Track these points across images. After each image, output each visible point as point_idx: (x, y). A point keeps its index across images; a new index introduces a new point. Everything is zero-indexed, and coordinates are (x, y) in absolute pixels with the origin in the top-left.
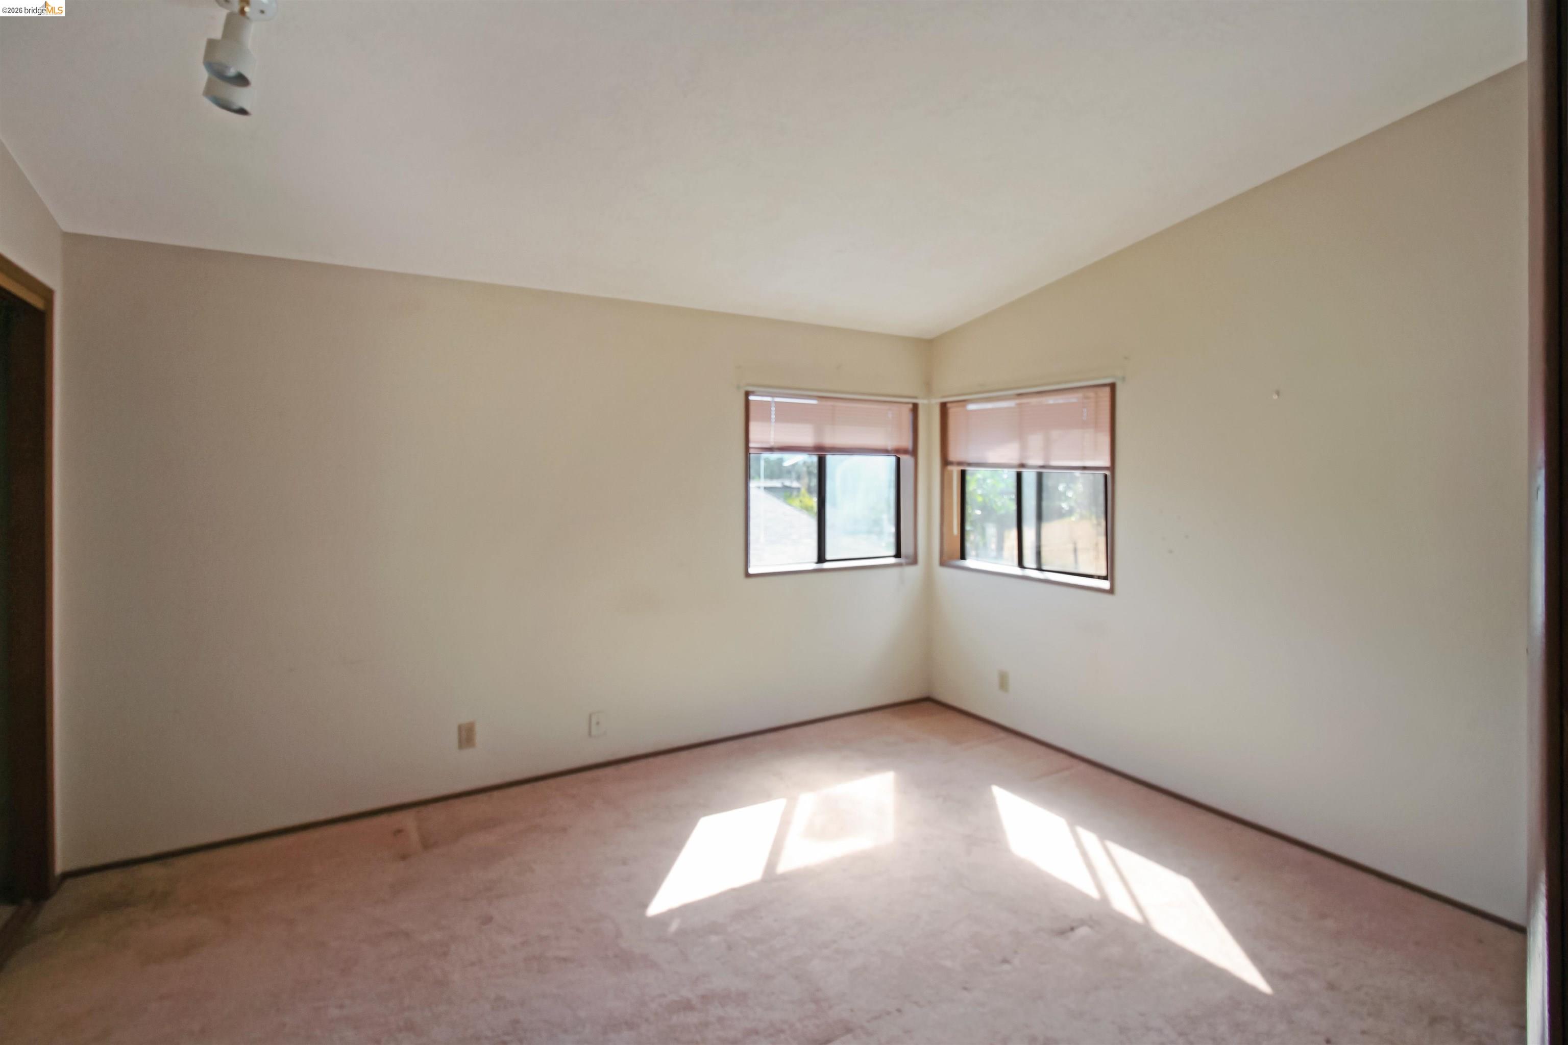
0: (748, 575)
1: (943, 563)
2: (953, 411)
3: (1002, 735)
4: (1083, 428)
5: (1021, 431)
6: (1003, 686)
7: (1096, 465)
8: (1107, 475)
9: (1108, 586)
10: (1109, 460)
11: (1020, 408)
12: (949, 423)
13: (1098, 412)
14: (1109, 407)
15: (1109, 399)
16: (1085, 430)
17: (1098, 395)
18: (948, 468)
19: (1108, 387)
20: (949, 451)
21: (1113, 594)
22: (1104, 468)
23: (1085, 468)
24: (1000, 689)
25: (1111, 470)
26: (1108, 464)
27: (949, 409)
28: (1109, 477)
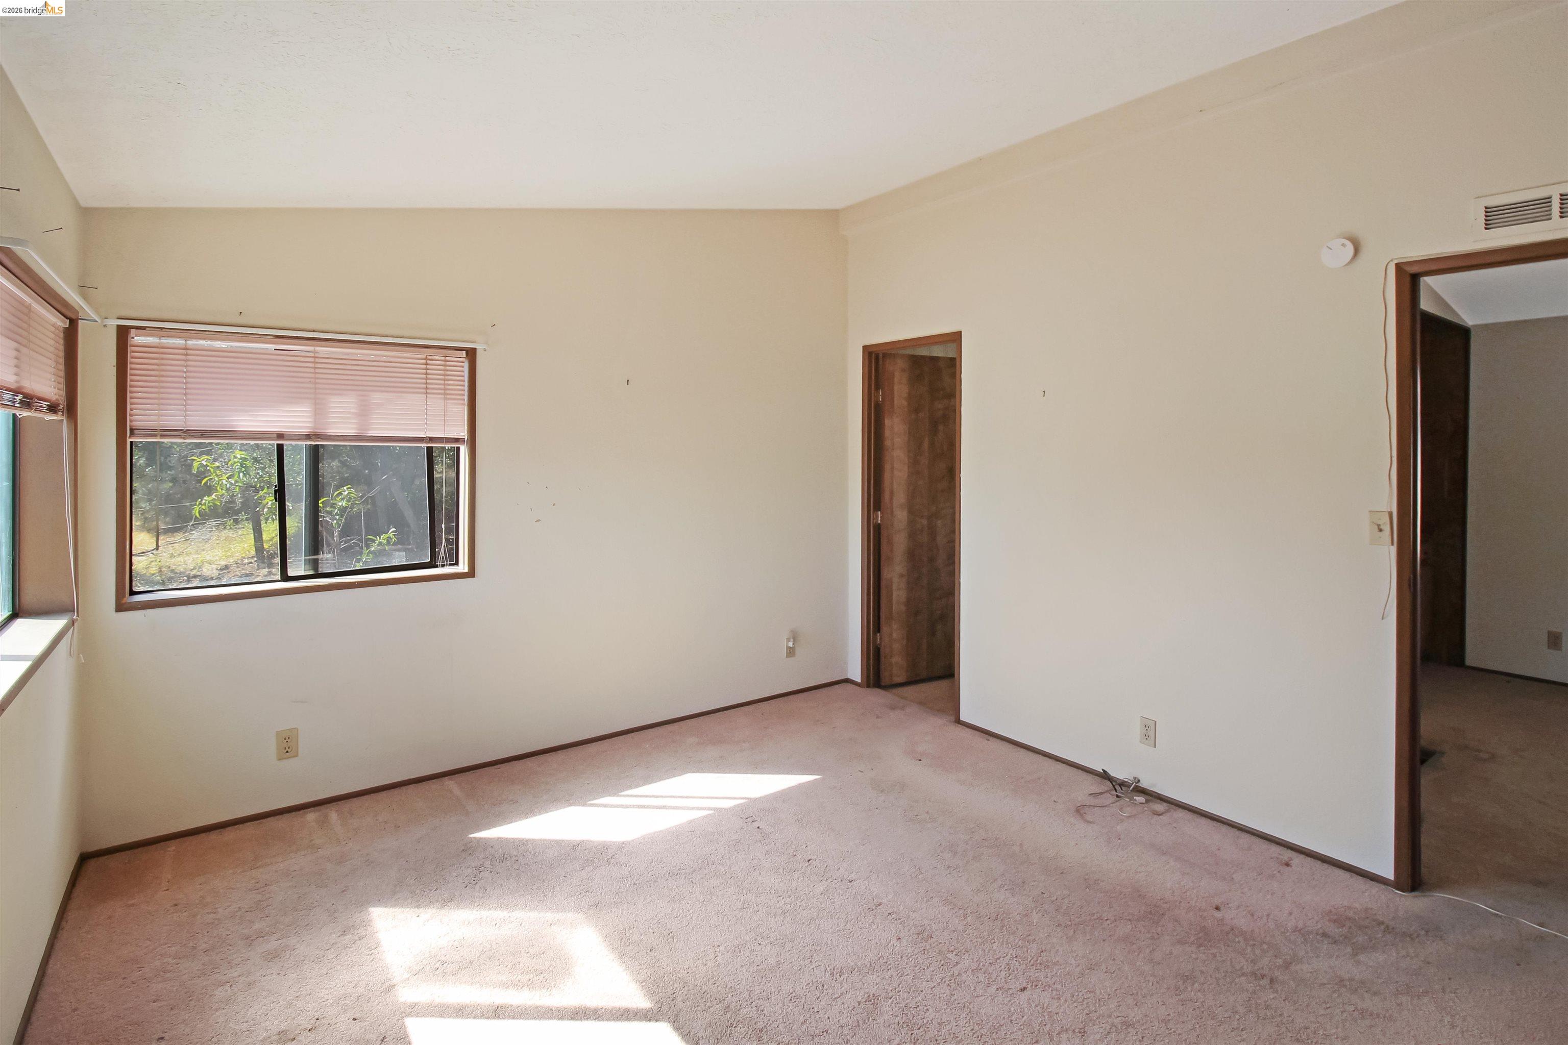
1: (123, 607)
4: (426, 393)
5: (316, 389)
6: (287, 752)
7: (446, 437)
8: (458, 449)
9: (464, 569)
10: (466, 432)
11: (315, 357)
12: (131, 363)
13: (448, 377)
14: (466, 374)
15: (466, 365)
16: (428, 396)
17: (447, 358)
18: (129, 440)
19: (464, 352)
20: (131, 410)
21: (474, 576)
22: (457, 440)
23: (431, 439)
24: (280, 759)
25: (469, 442)
26: (464, 436)
27: (132, 339)
28: (464, 451)
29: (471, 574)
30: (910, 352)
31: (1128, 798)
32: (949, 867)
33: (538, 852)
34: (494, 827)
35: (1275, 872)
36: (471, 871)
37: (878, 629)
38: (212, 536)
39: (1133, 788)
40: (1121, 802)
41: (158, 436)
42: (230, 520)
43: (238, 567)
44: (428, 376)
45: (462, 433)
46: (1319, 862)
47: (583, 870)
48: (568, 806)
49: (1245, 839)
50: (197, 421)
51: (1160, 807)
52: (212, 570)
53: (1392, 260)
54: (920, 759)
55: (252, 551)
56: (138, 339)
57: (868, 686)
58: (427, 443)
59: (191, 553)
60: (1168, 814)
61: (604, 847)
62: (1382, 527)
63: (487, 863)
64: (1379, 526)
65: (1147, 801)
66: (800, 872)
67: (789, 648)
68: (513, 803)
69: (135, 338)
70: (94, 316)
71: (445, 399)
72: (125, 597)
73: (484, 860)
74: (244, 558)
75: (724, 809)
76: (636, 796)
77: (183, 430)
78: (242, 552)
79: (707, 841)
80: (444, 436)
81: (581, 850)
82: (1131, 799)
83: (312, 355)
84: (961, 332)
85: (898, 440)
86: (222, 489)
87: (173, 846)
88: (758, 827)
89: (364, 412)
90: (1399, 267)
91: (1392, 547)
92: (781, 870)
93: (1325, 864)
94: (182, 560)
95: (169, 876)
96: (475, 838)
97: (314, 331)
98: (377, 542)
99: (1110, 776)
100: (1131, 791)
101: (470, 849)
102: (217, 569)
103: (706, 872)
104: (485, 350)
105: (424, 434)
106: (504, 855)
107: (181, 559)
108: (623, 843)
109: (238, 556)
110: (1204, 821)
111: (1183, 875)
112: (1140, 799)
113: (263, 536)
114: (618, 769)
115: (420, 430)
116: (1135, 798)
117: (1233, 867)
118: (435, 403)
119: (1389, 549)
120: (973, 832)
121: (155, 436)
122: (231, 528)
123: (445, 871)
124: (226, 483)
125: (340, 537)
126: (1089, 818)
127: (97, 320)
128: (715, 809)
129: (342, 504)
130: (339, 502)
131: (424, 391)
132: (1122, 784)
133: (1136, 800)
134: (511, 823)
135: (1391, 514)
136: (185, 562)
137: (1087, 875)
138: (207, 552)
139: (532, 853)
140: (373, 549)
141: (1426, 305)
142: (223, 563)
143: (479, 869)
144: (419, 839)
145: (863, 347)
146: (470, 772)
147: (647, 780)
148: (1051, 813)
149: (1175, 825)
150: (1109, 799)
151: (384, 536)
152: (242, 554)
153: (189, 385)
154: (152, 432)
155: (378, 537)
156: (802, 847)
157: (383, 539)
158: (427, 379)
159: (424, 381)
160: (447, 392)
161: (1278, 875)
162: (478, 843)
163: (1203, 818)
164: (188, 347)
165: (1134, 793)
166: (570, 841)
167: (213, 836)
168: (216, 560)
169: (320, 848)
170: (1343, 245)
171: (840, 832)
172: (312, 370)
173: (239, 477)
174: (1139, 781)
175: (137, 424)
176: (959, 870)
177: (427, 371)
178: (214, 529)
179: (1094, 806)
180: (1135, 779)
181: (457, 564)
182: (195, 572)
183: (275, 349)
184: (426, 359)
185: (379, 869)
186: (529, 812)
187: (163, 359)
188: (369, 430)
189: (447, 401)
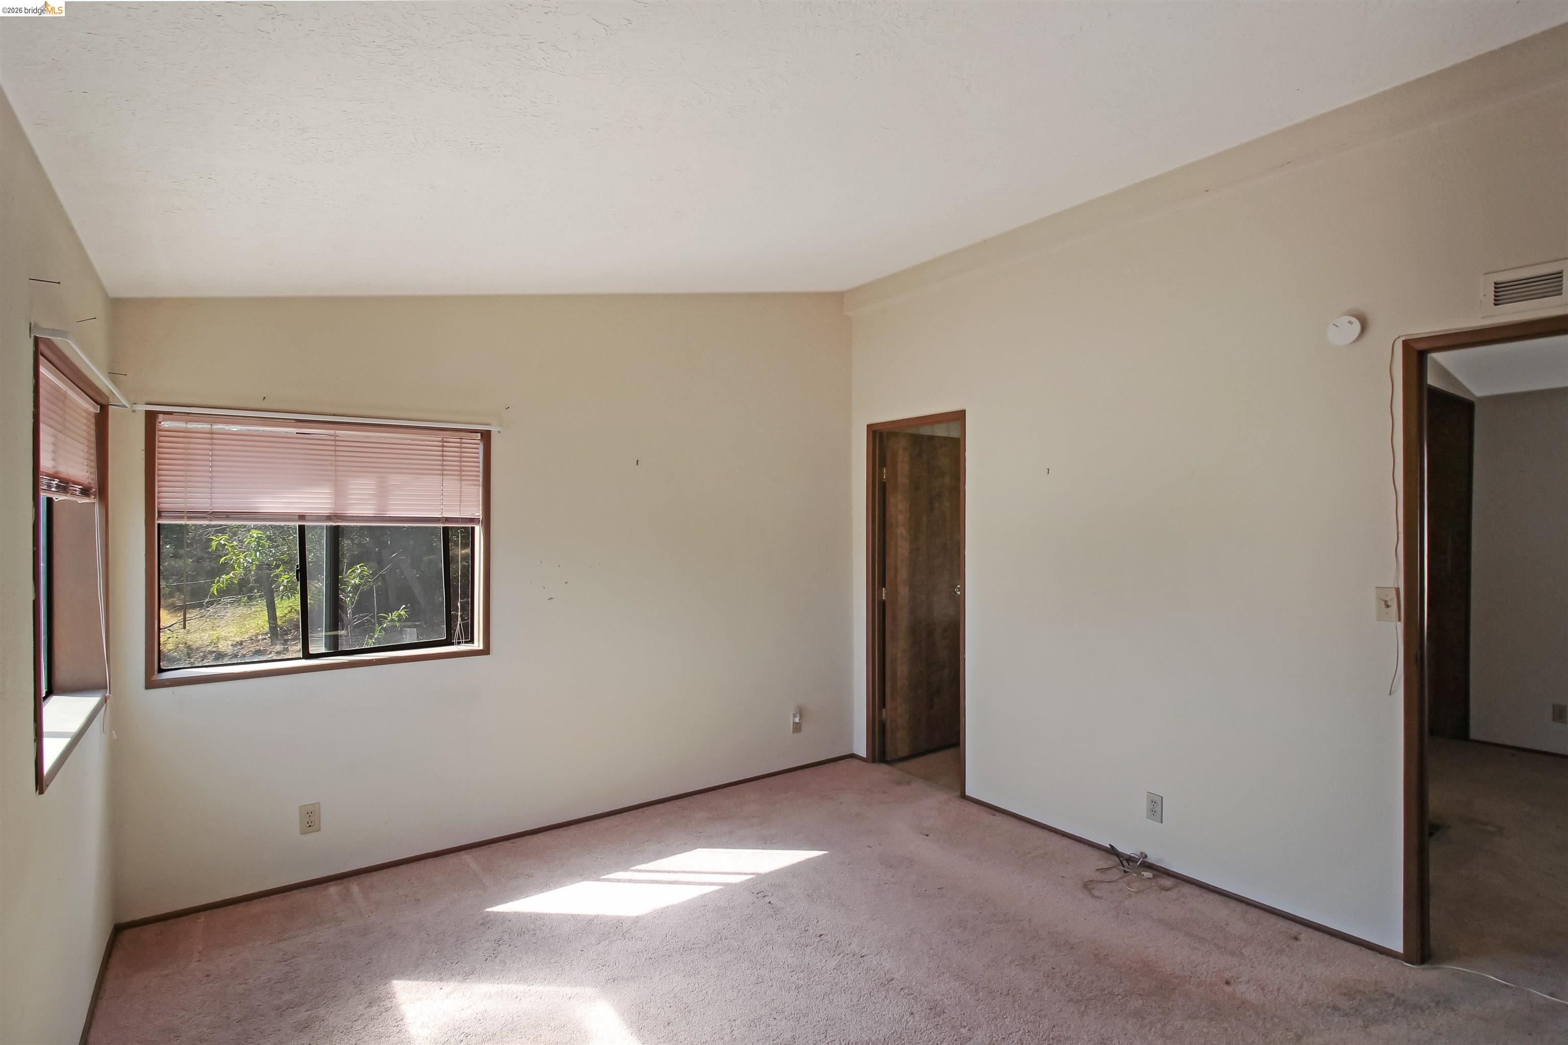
1: (153, 684)
4: (443, 475)
5: (336, 471)
6: (310, 826)
7: (462, 517)
8: (473, 529)
9: (479, 647)
10: (481, 512)
11: (336, 441)
12: (159, 447)
13: (463, 459)
14: (481, 456)
15: (481, 447)
16: (445, 477)
17: (463, 441)
18: (157, 522)
19: (479, 434)
20: (159, 493)
21: (489, 654)
22: (472, 520)
23: (447, 520)
24: (303, 833)
25: (484, 522)
26: (479, 516)
27: (160, 424)
28: (478, 530)
29: (486, 651)
30: (913, 431)
31: (1135, 873)
32: (959, 942)
33: (555, 925)
34: (511, 901)
35: (1284, 946)
36: (490, 944)
37: (883, 705)
38: (227, 612)
39: (1141, 864)
40: (1129, 878)
41: (185, 518)
42: (244, 597)
43: (252, 643)
44: (445, 458)
45: (477, 513)
46: (1328, 936)
47: (599, 944)
48: (583, 880)
49: (1253, 914)
50: (223, 504)
51: (1168, 882)
52: (227, 646)
53: (1399, 337)
54: (927, 833)
55: (266, 628)
56: (165, 424)
57: (874, 762)
58: (443, 523)
59: (206, 630)
60: (1176, 890)
61: (619, 921)
62: (1389, 603)
63: (506, 937)
64: (1386, 602)
65: (1154, 876)
66: (812, 947)
67: (795, 724)
68: (529, 877)
69: (162, 423)
70: (124, 402)
71: (461, 480)
72: (154, 674)
73: (502, 934)
74: (258, 634)
75: (735, 884)
76: (648, 871)
77: (208, 512)
78: (256, 629)
79: (719, 916)
80: (459, 517)
81: (597, 924)
82: (1139, 874)
83: (333, 438)
84: (965, 410)
85: (901, 518)
86: (239, 568)
87: (202, 917)
88: (770, 902)
89: (382, 493)
90: (1406, 344)
91: (1399, 623)
92: (793, 945)
93: (1333, 938)
94: (198, 637)
95: (200, 947)
96: (493, 912)
97: (334, 415)
98: (389, 619)
99: (1117, 851)
100: (1139, 866)
101: (489, 922)
102: (232, 645)
103: (720, 946)
104: (499, 432)
105: (440, 515)
106: (522, 929)
107: (197, 635)
108: (638, 917)
109: (252, 632)
110: (1211, 896)
111: (1192, 950)
112: (1147, 874)
113: (277, 613)
114: (630, 844)
115: (438, 511)
116: (1142, 873)
117: (1241, 941)
118: (451, 484)
119: (1396, 625)
120: (981, 908)
121: (181, 518)
122: (245, 605)
123: (465, 944)
124: (244, 561)
125: (354, 614)
126: (1096, 893)
127: (127, 405)
128: (727, 885)
129: (355, 582)
130: (352, 580)
131: (441, 472)
132: (1130, 859)
133: (1143, 875)
134: (528, 897)
135: (1398, 590)
136: (201, 638)
137: (1096, 950)
138: (222, 628)
139: (549, 927)
140: (385, 626)
141: (1432, 380)
142: (238, 639)
143: (498, 942)
144: (438, 913)
145: (867, 425)
146: (486, 847)
147: (659, 855)
148: (1058, 889)
149: (1183, 900)
150: (1115, 874)
151: (395, 613)
152: (256, 630)
153: (214, 469)
154: (179, 514)
155: (390, 614)
156: (813, 922)
157: (394, 615)
158: (443, 460)
159: (440, 463)
160: (463, 473)
161: (1287, 949)
162: (496, 917)
163: (1211, 893)
164: (214, 431)
165: (1141, 869)
166: (585, 916)
167: (241, 908)
168: (231, 636)
169: (343, 921)
170: (1350, 322)
171: (850, 908)
172: (333, 453)
173: (256, 555)
174: (1146, 856)
175: (164, 506)
176: (969, 945)
177: (444, 453)
178: (229, 606)
179: (1102, 882)
180: (1142, 854)
181: (472, 641)
182: (211, 648)
183: (297, 433)
184: (443, 441)
185: (401, 941)
186: (545, 886)
187: (189, 443)
188: (386, 511)
189: (463, 482)
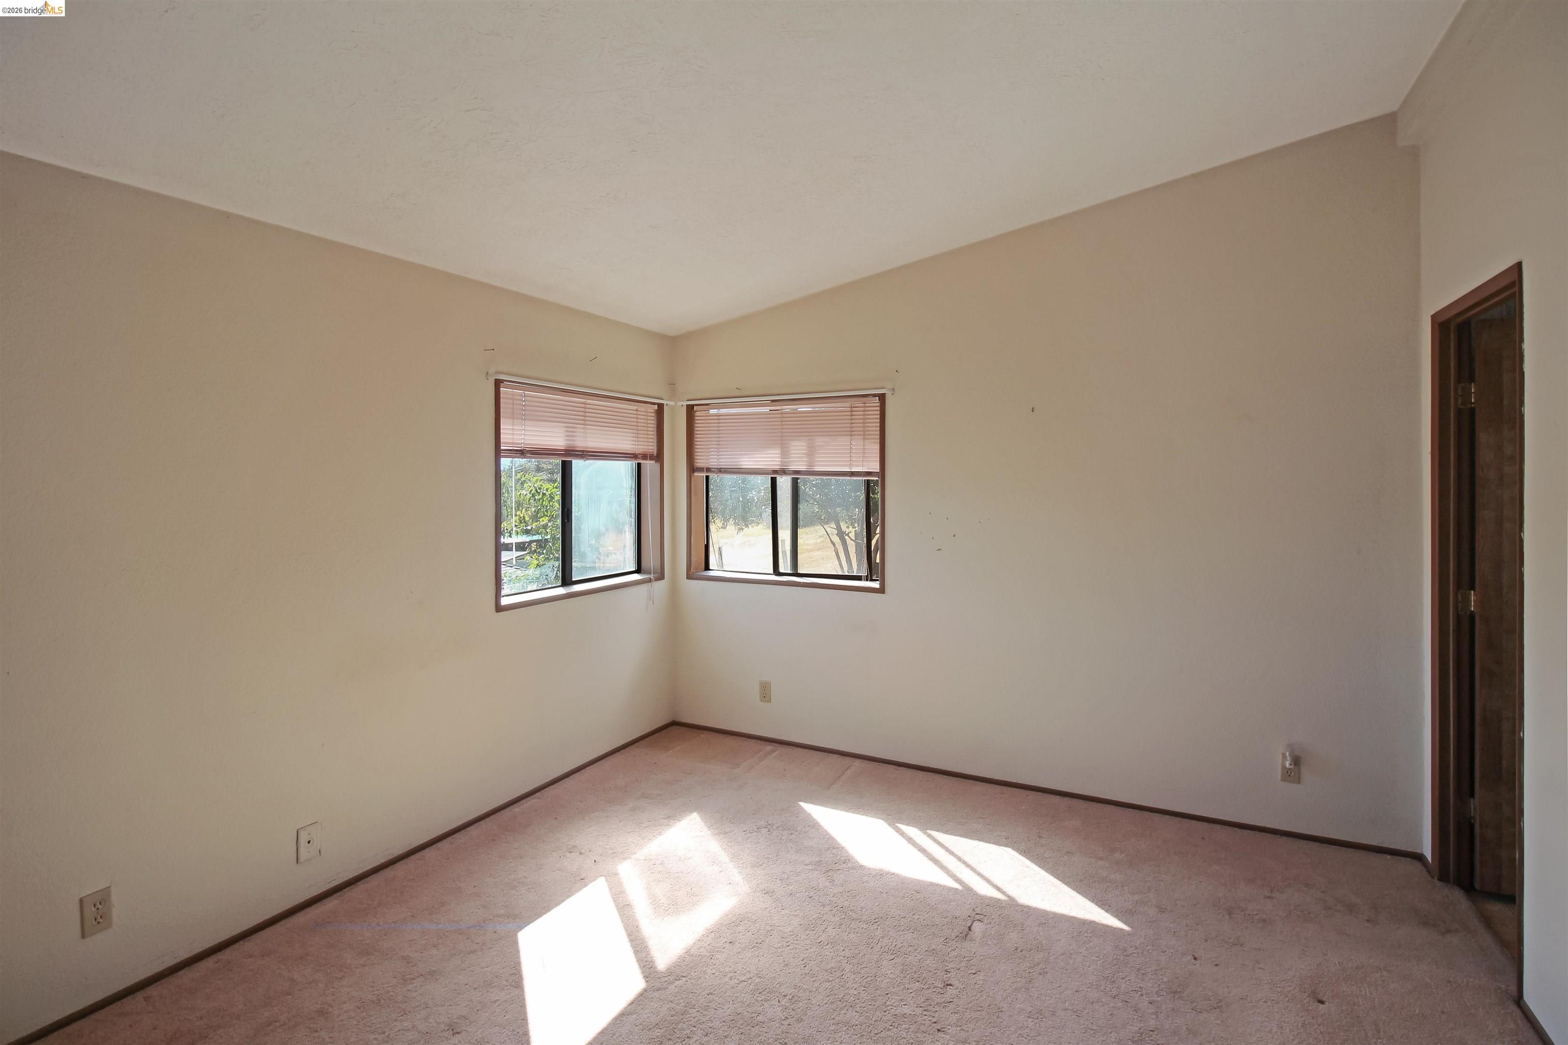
0: (499, 608)
1: (689, 577)
2: (699, 414)
3: (769, 747)
4: (851, 435)
5: (782, 437)
6: (764, 697)
7: (864, 471)
9: (877, 585)
10: (878, 466)
11: (782, 414)
12: (696, 427)
13: (867, 421)
14: (879, 417)
15: (879, 409)
16: (853, 437)
17: (867, 404)
18: (694, 475)
19: (878, 398)
20: (695, 455)
21: (886, 592)
22: (872, 473)
23: (854, 473)
24: (760, 700)
25: (879, 474)
26: (878, 470)
27: (696, 413)
29: (882, 590)
33: (810, 837)
36: (759, 824)
44: (852, 421)
47: (806, 865)
48: (882, 819)
50: (724, 462)
57: (1443, 877)
61: (846, 860)
63: (778, 825)
67: (1285, 768)
71: (864, 439)
72: (692, 570)
73: (779, 822)
77: (717, 468)
80: (861, 471)
81: (832, 853)
88: (970, 928)
95: (678, 749)
96: (800, 806)
101: (787, 810)
104: (892, 394)
105: (849, 469)
106: (793, 826)
108: (863, 867)
115: (848, 466)
118: (857, 443)
123: (755, 815)
139: (806, 835)
143: (769, 826)
145: (1433, 313)
146: (877, 763)
153: (720, 439)
154: (703, 470)
159: (850, 425)
160: (865, 433)
162: (795, 810)
164: (720, 414)
169: (738, 767)
172: (780, 423)
175: (697, 465)
177: (852, 416)
183: (770, 411)
184: (851, 407)
187: (709, 423)
188: (813, 466)
189: (866, 441)
